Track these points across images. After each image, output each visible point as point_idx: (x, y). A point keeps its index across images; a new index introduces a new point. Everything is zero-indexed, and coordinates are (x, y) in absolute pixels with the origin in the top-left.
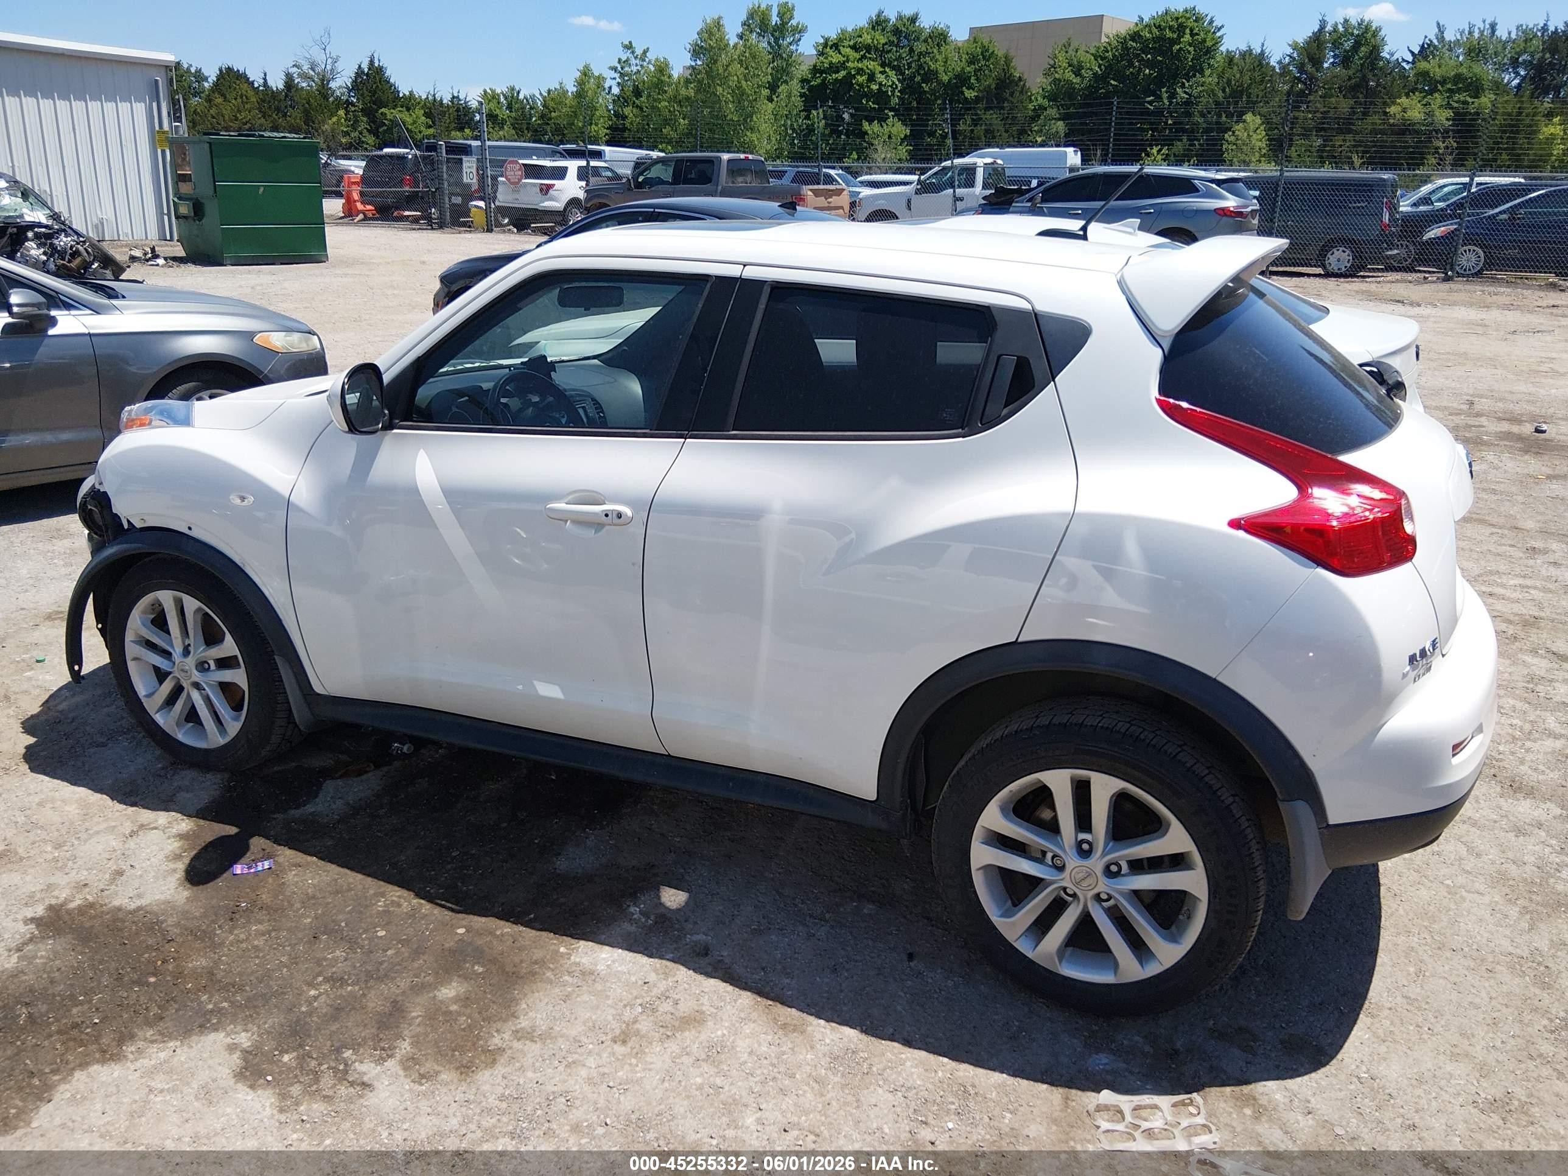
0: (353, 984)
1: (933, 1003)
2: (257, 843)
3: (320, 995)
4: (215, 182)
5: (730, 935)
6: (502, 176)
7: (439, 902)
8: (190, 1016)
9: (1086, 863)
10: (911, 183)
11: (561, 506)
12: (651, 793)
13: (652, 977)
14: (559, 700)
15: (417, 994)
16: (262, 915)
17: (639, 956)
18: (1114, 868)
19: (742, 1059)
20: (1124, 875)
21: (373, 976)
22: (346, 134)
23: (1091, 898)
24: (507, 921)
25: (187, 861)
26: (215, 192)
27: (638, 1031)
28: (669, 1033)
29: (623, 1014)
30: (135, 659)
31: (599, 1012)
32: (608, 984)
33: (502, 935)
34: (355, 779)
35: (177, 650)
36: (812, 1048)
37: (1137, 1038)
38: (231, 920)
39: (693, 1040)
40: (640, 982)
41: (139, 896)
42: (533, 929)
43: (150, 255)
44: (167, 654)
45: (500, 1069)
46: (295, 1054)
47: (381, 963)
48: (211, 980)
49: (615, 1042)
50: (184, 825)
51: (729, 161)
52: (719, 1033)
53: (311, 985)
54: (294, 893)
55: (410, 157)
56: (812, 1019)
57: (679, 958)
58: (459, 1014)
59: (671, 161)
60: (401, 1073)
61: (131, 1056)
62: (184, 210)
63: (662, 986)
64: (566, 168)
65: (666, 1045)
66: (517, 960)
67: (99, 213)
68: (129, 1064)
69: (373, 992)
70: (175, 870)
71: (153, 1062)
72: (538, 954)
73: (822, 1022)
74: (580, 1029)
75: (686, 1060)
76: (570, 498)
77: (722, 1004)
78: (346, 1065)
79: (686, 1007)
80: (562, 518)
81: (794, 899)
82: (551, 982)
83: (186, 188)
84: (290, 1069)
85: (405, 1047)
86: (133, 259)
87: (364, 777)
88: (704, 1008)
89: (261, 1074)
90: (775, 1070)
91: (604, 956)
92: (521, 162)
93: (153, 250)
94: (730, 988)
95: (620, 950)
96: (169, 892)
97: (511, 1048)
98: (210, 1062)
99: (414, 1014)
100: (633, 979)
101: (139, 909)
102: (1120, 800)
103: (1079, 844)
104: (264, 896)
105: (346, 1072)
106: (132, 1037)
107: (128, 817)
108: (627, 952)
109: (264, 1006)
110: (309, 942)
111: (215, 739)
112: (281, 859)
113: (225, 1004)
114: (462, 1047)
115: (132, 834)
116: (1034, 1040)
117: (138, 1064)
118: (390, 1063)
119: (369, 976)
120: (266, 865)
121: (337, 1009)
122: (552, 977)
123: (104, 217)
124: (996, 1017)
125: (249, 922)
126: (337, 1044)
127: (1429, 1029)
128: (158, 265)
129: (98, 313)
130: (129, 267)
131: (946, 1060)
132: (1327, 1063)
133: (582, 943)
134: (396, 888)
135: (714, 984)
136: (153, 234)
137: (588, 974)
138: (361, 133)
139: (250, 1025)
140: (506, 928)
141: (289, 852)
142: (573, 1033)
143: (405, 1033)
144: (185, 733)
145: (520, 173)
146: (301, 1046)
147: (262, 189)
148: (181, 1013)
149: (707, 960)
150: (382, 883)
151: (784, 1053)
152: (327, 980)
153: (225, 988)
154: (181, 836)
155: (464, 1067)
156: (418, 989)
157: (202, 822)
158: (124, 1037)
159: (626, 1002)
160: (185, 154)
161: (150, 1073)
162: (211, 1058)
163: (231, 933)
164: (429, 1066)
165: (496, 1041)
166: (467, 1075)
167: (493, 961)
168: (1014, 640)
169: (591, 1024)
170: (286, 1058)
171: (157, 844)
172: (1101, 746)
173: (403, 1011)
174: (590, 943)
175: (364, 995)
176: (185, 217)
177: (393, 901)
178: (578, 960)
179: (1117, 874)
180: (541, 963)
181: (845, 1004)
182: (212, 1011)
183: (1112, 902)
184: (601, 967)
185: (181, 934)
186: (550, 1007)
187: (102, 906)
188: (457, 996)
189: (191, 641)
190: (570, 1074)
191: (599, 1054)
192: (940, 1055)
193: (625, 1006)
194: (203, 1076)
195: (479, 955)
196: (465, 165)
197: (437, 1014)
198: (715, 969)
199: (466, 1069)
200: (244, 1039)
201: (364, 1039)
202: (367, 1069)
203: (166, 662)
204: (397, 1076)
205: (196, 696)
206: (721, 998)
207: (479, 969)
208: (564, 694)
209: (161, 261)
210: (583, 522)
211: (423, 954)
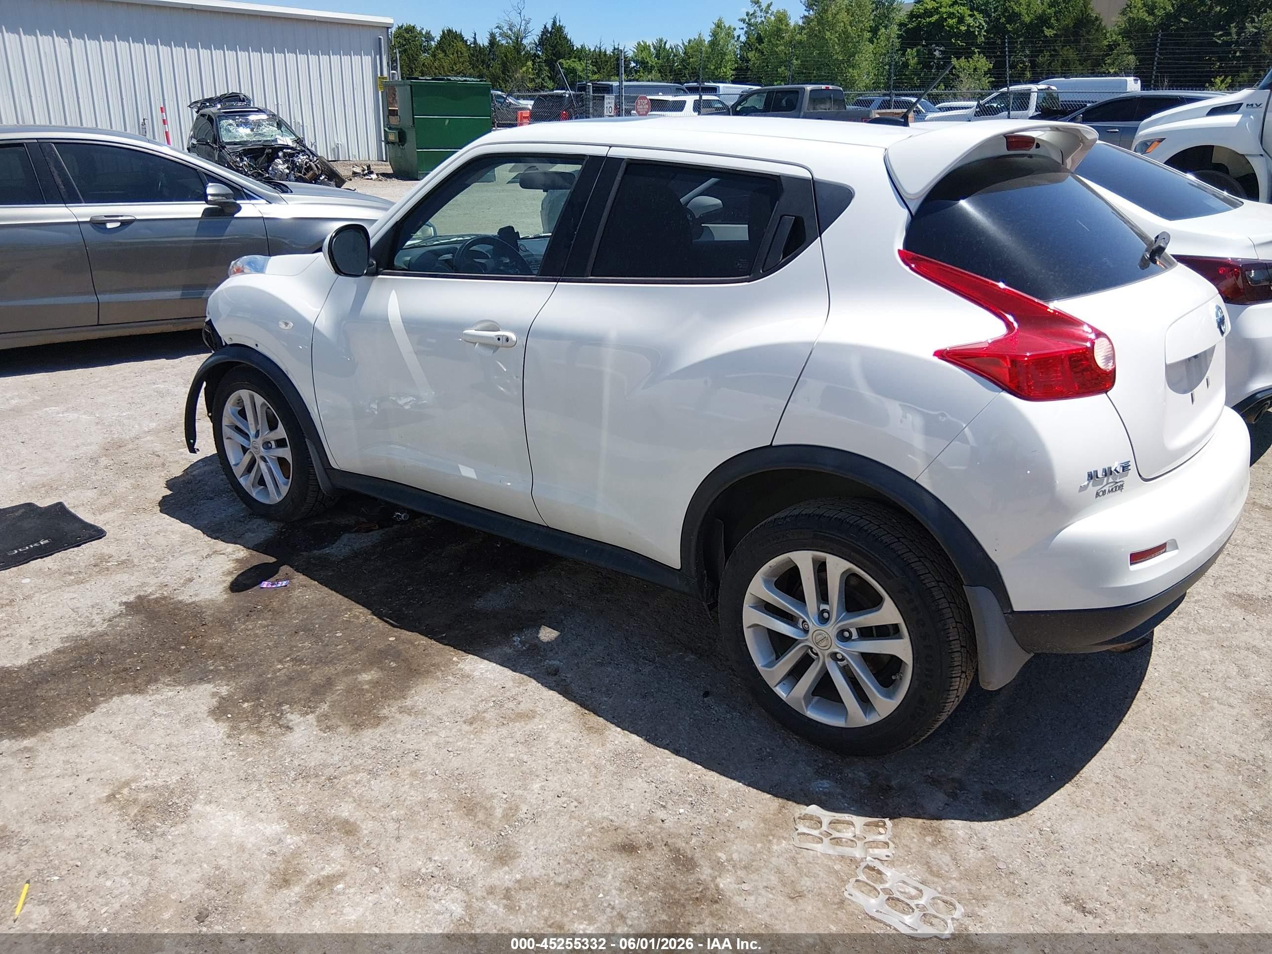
0: (308, 664)
1: (709, 727)
2: (285, 569)
3: (283, 668)
4: (413, 116)
5: (578, 663)
6: (634, 110)
7: (385, 619)
8: (197, 672)
9: (823, 627)
10: (971, 108)
11: (472, 332)
12: (564, 563)
13: (509, 684)
14: (474, 480)
15: (346, 676)
16: (269, 615)
17: (506, 669)
18: (847, 634)
19: (549, 746)
20: (853, 640)
21: (321, 661)
22: (533, 80)
23: (828, 656)
24: (426, 636)
25: (235, 576)
26: (414, 123)
27: (484, 717)
28: (505, 722)
29: (478, 706)
30: (228, 438)
31: (462, 702)
32: (477, 685)
33: (419, 645)
34: (364, 534)
35: (252, 432)
36: (603, 745)
37: (861, 774)
38: (248, 616)
39: (520, 729)
40: (500, 687)
41: (196, 595)
42: (441, 643)
43: (366, 172)
44: (246, 436)
45: (380, 730)
46: (253, 703)
47: (330, 653)
48: (219, 652)
49: (465, 723)
50: (242, 553)
51: (812, 91)
52: (541, 726)
53: (280, 662)
54: (294, 603)
55: (567, 96)
56: (613, 727)
57: (535, 675)
58: (368, 691)
59: (764, 92)
60: (315, 723)
61: (151, 692)
62: (392, 137)
63: (514, 691)
64: (685, 101)
65: (499, 730)
66: (421, 662)
67: (336, 139)
68: (148, 697)
69: (318, 671)
70: (224, 581)
71: (162, 698)
72: (437, 659)
73: (619, 729)
74: (444, 712)
75: (509, 741)
76: (479, 327)
77: (551, 708)
78: (282, 714)
79: (524, 707)
80: (473, 341)
81: (637, 645)
82: (438, 678)
83: (394, 120)
84: (245, 712)
85: (325, 707)
86: (355, 174)
87: (371, 533)
88: (537, 709)
89: (225, 713)
90: (569, 756)
91: (482, 666)
92: (649, 97)
93: (369, 167)
94: (561, 698)
95: (495, 664)
96: (215, 595)
97: (393, 717)
98: (198, 702)
99: (338, 688)
100: (495, 684)
101: (193, 603)
102: (849, 578)
103: (821, 613)
104: (274, 604)
105: (280, 718)
106: (156, 681)
107: (209, 545)
108: (499, 666)
109: (245, 671)
110: (291, 635)
111: (274, 498)
112: (294, 581)
113: (222, 668)
114: (361, 712)
115: (208, 556)
116: (776, 763)
117: (153, 697)
118: (311, 717)
119: (320, 660)
120: (284, 583)
121: (291, 678)
122: (440, 676)
123: (339, 143)
124: (754, 744)
125: (258, 618)
126: (281, 701)
127: (1125, 803)
128: (371, 179)
129: (270, 203)
130: (351, 180)
131: (699, 767)
132: (1017, 815)
133: (470, 656)
134: (361, 607)
135: (554, 696)
136: (374, 156)
137: (466, 677)
138: (543, 80)
139: (232, 682)
140: (423, 640)
141: (302, 577)
142: (439, 713)
143: (328, 698)
144: (258, 492)
145: (647, 106)
146: (258, 699)
147: (447, 121)
148: (192, 669)
149: (554, 678)
150: (353, 602)
151: (581, 746)
152: (292, 660)
153: (226, 658)
154: (237, 560)
155: (357, 725)
156: (347, 672)
157: (255, 553)
158: (152, 680)
159: (483, 698)
160: (395, 95)
161: (158, 704)
162: (199, 699)
163: (244, 624)
164: (334, 721)
165: (385, 712)
166: (357, 730)
167: (405, 660)
168: (769, 444)
169: (453, 709)
170: (246, 705)
171: (220, 564)
172: (832, 533)
173: (332, 685)
174: (476, 657)
175: (312, 672)
176: (393, 143)
177: (355, 615)
178: (462, 667)
179: (849, 639)
180: (437, 666)
181: (641, 719)
182: (212, 670)
183: (844, 662)
184: (476, 673)
185: (212, 621)
186: (431, 695)
187: (171, 599)
188: (370, 680)
189: (259, 427)
190: (425, 739)
191: (451, 730)
192: (698, 764)
193: (482, 701)
194: (190, 710)
195: (397, 655)
196: (606, 101)
197: (354, 690)
198: (558, 685)
199: (357, 727)
200: (224, 690)
201: (300, 699)
202: (294, 718)
203: (246, 441)
204: (311, 725)
205: (263, 465)
206: (552, 705)
207: (393, 664)
208: (477, 475)
209: (374, 176)
210: (487, 344)
211: (360, 651)
